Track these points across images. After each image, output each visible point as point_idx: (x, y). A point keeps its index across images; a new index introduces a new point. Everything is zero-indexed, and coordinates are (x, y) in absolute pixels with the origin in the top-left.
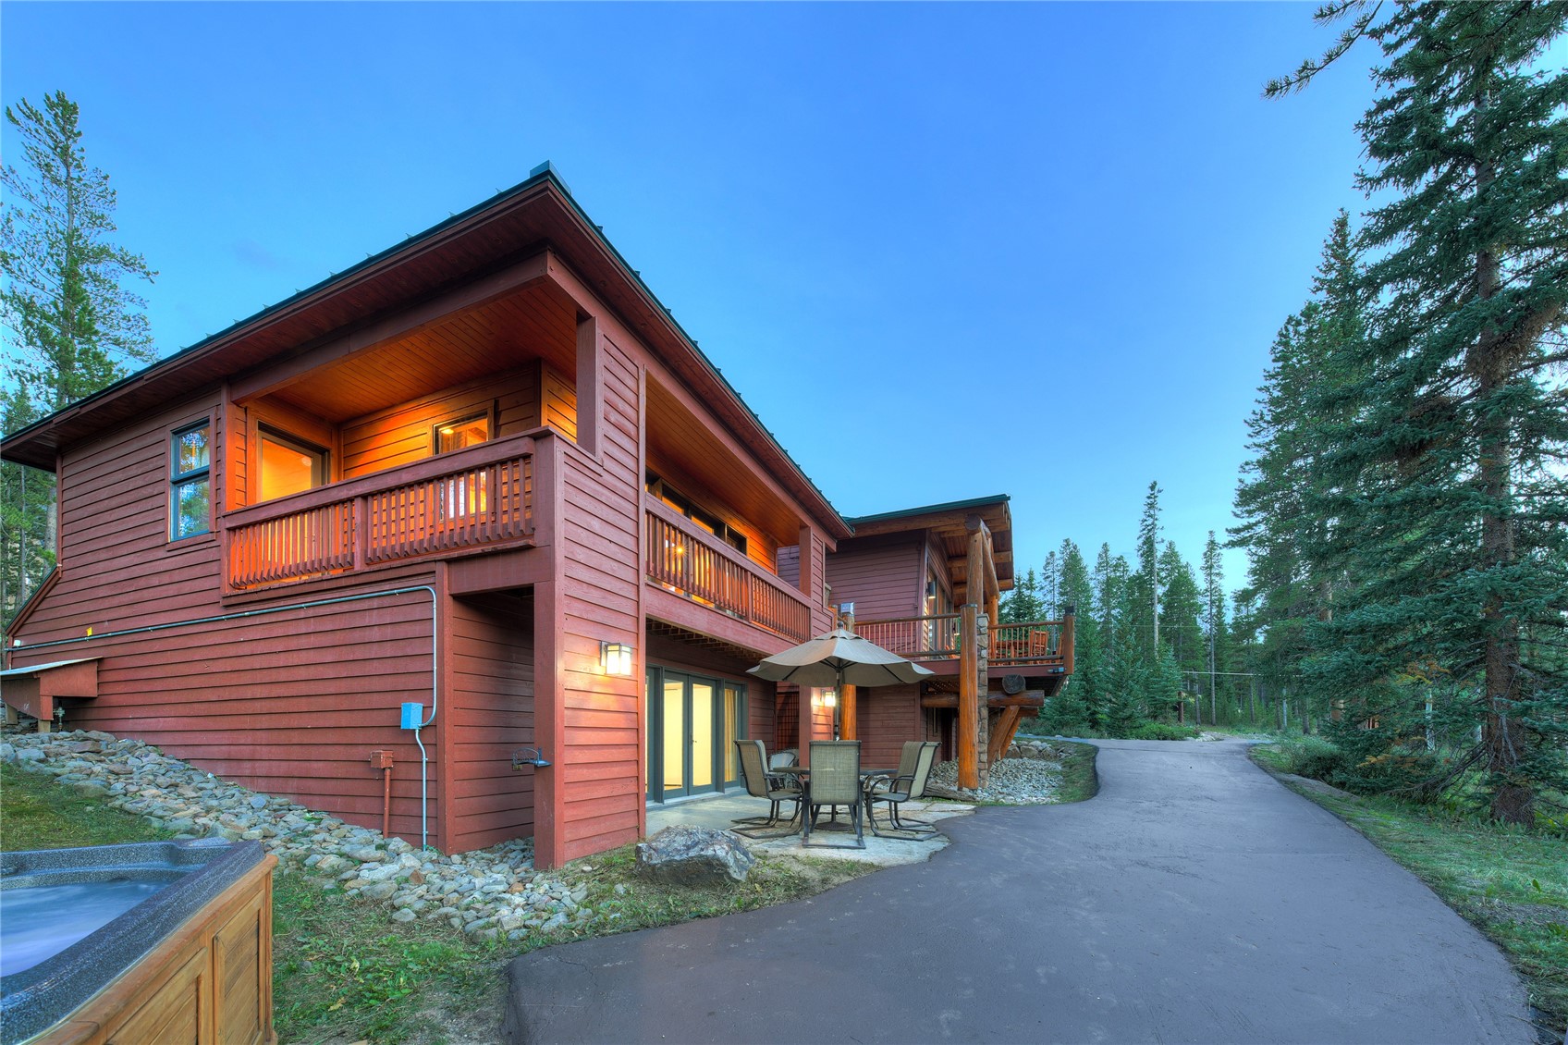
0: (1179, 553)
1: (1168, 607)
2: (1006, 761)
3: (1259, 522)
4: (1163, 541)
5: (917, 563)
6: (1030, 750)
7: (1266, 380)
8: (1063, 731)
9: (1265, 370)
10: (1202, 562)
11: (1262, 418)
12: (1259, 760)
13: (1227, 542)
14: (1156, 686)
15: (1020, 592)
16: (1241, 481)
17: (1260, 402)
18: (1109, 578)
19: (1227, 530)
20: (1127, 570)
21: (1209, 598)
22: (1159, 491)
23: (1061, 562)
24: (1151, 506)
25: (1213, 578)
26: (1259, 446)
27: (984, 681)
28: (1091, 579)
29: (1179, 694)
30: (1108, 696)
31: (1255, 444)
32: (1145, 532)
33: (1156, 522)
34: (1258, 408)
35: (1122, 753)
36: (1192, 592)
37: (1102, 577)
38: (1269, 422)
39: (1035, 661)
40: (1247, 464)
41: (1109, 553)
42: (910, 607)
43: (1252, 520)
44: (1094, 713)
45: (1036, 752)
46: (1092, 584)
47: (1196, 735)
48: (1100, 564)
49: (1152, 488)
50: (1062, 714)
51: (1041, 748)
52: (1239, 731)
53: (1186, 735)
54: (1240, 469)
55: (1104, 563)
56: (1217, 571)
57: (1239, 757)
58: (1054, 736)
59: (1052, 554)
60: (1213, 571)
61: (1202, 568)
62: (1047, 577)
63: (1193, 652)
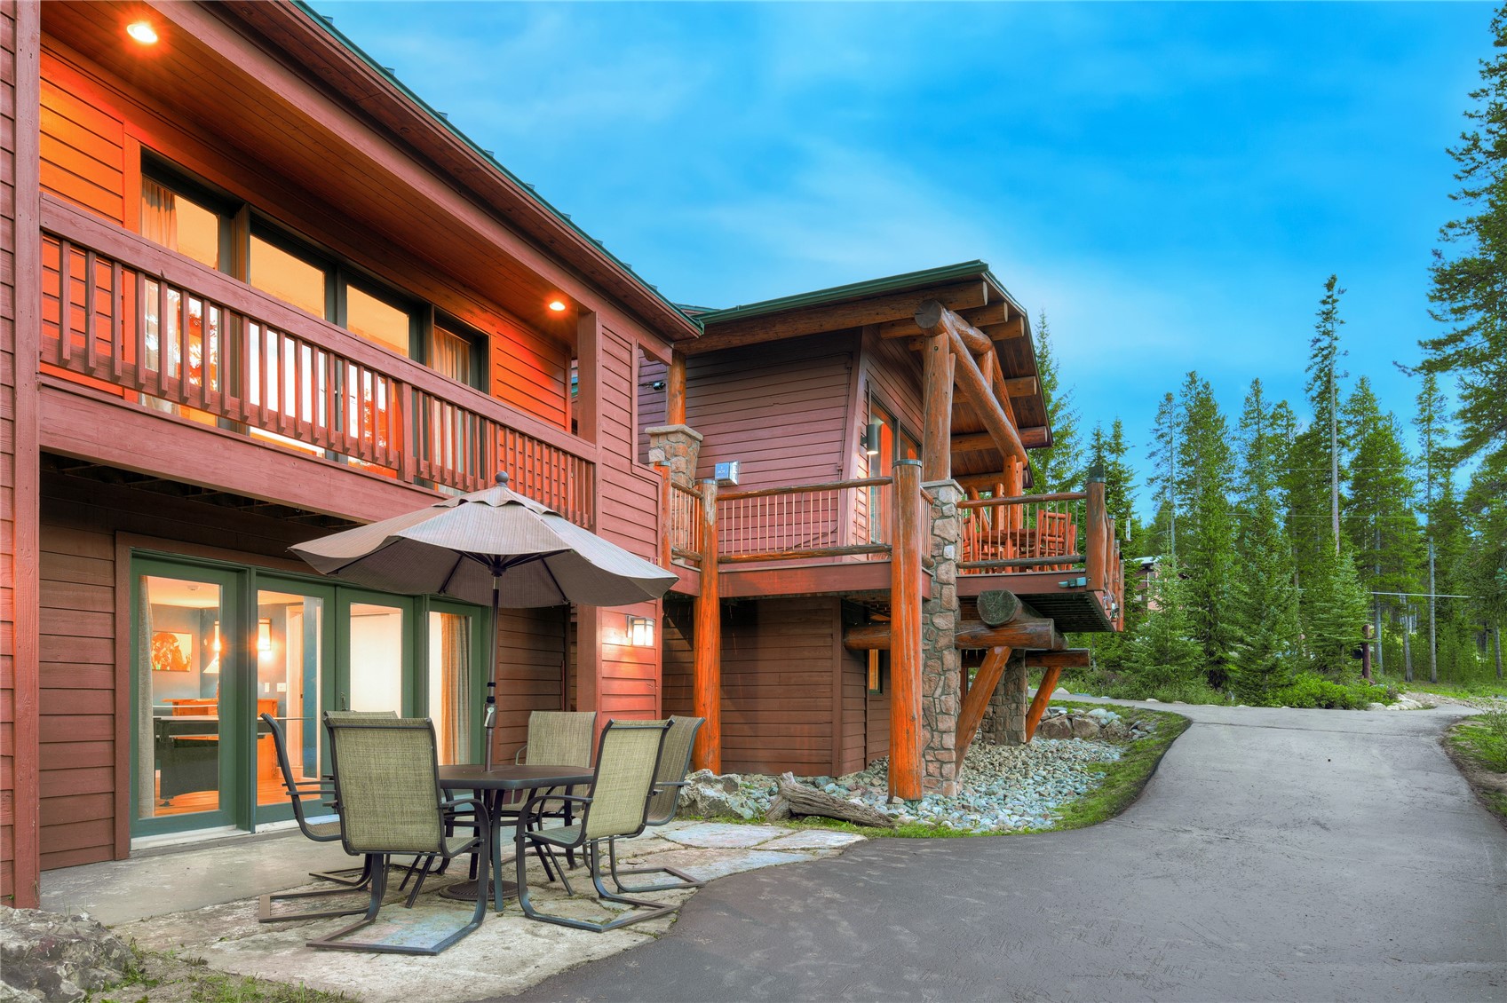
0: (1376, 397)
1: (1359, 484)
2: (1035, 742)
3: (1472, 329)
4: (1346, 375)
5: (844, 391)
6: (1086, 724)
7: (1484, 78)
8: (1160, 693)
9: (1481, 62)
10: (1414, 411)
11: (1475, 145)
12: (1457, 747)
13: (1420, 365)
14: (1325, 616)
15: (1099, 457)
16: (1437, 254)
17: (1471, 116)
18: (1260, 437)
19: (1420, 343)
20: (1293, 425)
21: (1425, 471)
22: (1341, 292)
23: (1183, 411)
24: (1327, 316)
25: (1433, 437)
26: (1474, 195)
27: (949, 602)
28: (1234, 439)
29: (1365, 629)
30: (1240, 633)
31: (1466, 193)
32: (1319, 359)
33: (1335, 343)
34: (1471, 127)
35: (1224, 733)
36: (1396, 462)
37: (1250, 435)
38: (1489, 154)
39: (1042, 565)
40: (1451, 226)
41: (1261, 396)
42: (830, 470)
43: (1462, 326)
44: (1221, 661)
45: (1096, 728)
46: (1234, 447)
47: (1390, 698)
48: (1247, 413)
49: (1330, 286)
50: (1158, 662)
51: (1104, 722)
52: (1472, 692)
53: (1371, 699)
54: (1440, 236)
55: (1254, 413)
56: (1439, 426)
57: (1425, 740)
58: (1144, 699)
59: (1169, 398)
60: (1434, 426)
61: (1416, 421)
62: (1162, 436)
63: (1400, 560)
